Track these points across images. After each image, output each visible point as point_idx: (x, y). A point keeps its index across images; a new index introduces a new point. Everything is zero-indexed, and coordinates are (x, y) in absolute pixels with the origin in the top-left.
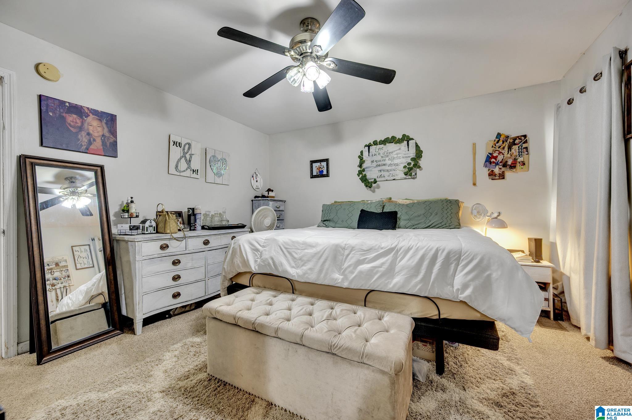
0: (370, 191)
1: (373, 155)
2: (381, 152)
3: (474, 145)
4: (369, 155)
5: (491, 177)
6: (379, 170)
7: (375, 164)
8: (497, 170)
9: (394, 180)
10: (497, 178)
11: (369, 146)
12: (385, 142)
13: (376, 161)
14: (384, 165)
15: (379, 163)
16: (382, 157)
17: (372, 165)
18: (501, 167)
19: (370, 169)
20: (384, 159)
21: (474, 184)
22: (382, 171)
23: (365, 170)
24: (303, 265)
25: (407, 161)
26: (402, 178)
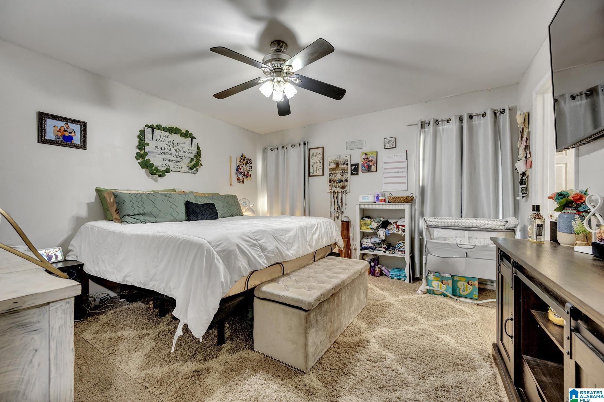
0: (151, 180)
1: (158, 140)
2: (167, 140)
3: (230, 157)
4: (152, 139)
5: (238, 181)
6: (164, 158)
7: (159, 151)
8: (241, 178)
9: (179, 171)
10: (241, 182)
11: (153, 128)
12: (171, 130)
13: (161, 148)
14: (169, 154)
15: (164, 151)
16: (167, 145)
17: (155, 151)
18: (242, 175)
19: (154, 154)
20: (170, 148)
21: (231, 185)
22: (167, 160)
23: (148, 154)
24: (292, 247)
25: (191, 156)
26: (186, 172)
